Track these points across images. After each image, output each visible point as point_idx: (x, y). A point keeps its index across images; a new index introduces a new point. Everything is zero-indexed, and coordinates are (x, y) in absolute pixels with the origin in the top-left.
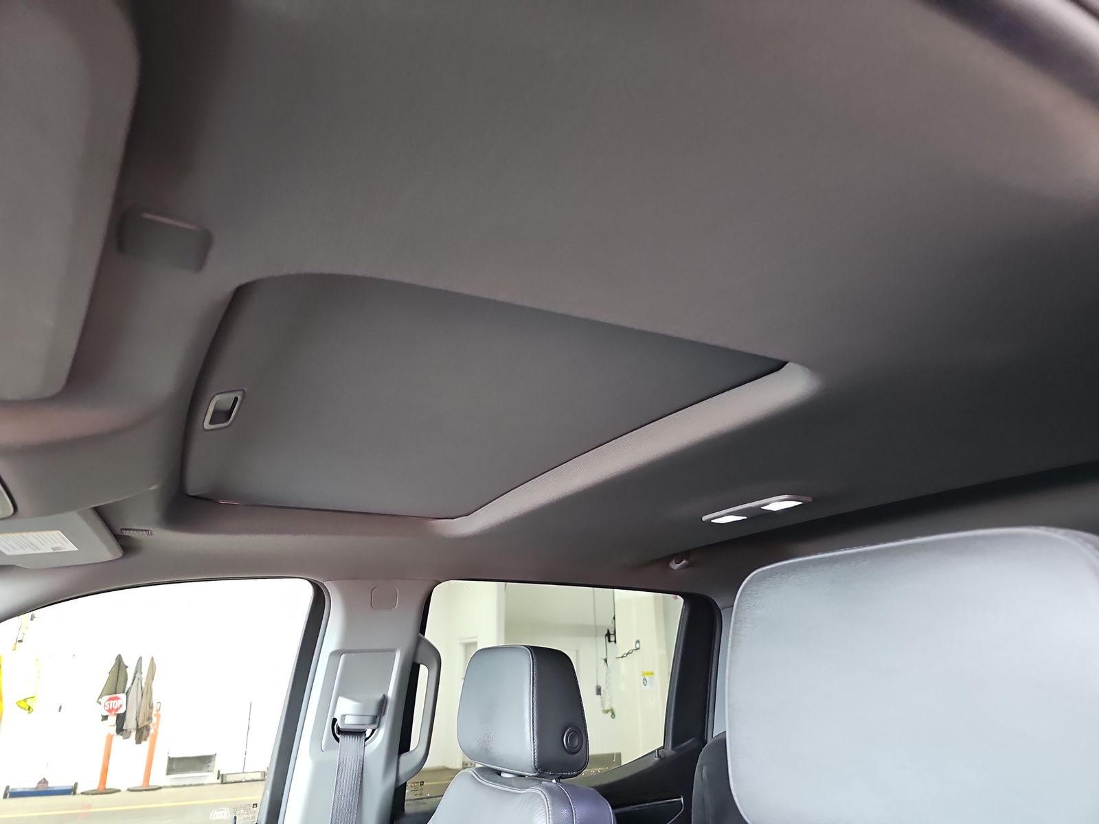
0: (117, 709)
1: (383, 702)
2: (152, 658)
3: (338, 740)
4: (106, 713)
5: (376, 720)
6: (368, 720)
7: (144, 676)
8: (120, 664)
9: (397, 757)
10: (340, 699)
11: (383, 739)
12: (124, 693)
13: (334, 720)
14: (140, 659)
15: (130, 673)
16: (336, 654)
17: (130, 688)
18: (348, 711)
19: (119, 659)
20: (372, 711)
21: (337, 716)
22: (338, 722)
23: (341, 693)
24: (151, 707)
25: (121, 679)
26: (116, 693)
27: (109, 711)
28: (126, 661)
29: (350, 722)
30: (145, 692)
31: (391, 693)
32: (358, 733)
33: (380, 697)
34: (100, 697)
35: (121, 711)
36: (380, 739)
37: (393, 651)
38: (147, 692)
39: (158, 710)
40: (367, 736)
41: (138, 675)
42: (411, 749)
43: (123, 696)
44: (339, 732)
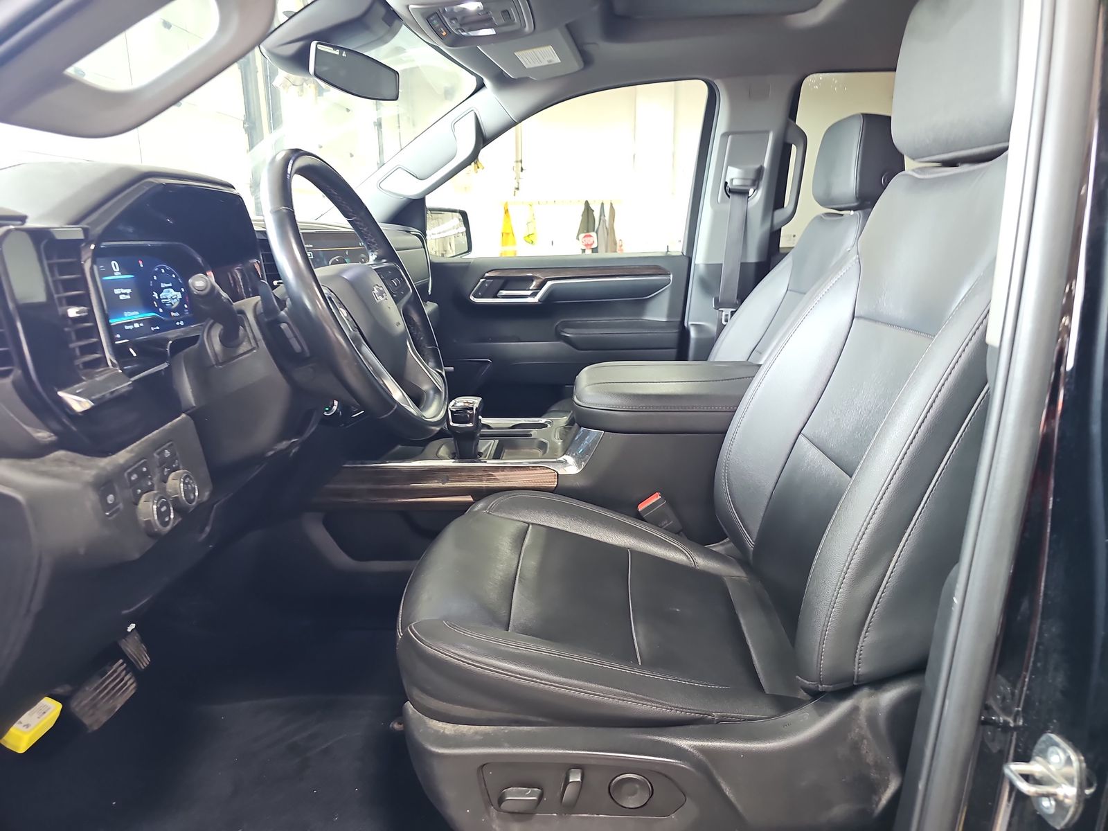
0: (592, 244)
1: (760, 171)
2: (611, 204)
3: (729, 196)
4: (584, 248)
5: (755, 183)
6: (749, 182)
7: (607, 218)
8: (588, 210)
9: (771, 213)
10: (729, 167)
11: (761, 197)
12: (594, 231)
13: (726, 183)
14: (603, 204)
15: (597, 214)
16: (725, 135)
17: (598, 228)
18: (734, 176)
19: (587, 203)
20: (752, 176)
21: (728, 180)
22: (729, 184)
23: (731, 163)
24: (616, 244)
25: (591, 220)
26: (588, 232)
27: (586, 245)
28: (592, 206)
29: (736, 183)
30: (609, 231)
31: (766, 164)
32: (743, 193)
33: (757, 166)
34: (578, 235)
35: (595, 246)
36: (757, 197)
37: (768, 132)
38: (611, 231)
39: (621, 246)
40: (750, 195)
41: (602, 217)
42: (785, 206)
43: (594, 234)
44: (730, 192)
